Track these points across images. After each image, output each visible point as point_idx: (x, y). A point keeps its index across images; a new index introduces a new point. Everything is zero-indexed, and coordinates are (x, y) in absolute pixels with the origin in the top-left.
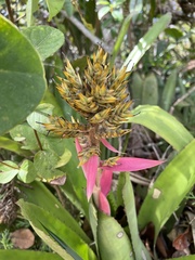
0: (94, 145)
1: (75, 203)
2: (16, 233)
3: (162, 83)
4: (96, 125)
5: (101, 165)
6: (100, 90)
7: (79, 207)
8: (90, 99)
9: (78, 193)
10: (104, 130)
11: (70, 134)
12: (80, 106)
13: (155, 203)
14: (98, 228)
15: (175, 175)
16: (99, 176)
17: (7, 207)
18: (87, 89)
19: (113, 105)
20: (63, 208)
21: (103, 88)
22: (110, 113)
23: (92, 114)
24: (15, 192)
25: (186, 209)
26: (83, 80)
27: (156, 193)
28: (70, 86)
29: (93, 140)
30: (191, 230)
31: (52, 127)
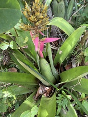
0: (37, 33)
1: (31, 57)
2: (10, 69)
3: (67, 5)
4: (37, 26)
5: (40, 41)
6: (38, 14)
7: (32, 58)
8: (35, 17)
9: (32, 53)
10: (40, 28)
11: (28, 30)
12: (31, 20)
13: (60, 55)
14: (40, 62)
15: (67, 45)
16: (39, 45)
17: (6, 59)
18: (33, 13)
19: (43, 19)
20: (27, 58)
21: (39, 13)
22: (42, 22)
23: (36, 22)
24: (8, 53)
25: (71, 57)
26: (32, 10)
27: (60, 52)
28: (27, 12)
29: (36, 32)
30: (72, 64)
31: (22, 27)
